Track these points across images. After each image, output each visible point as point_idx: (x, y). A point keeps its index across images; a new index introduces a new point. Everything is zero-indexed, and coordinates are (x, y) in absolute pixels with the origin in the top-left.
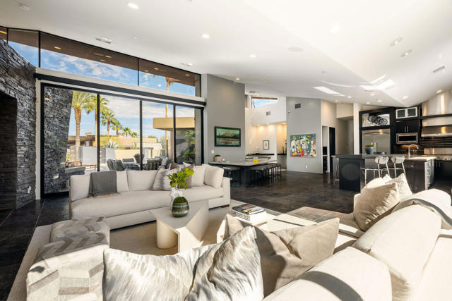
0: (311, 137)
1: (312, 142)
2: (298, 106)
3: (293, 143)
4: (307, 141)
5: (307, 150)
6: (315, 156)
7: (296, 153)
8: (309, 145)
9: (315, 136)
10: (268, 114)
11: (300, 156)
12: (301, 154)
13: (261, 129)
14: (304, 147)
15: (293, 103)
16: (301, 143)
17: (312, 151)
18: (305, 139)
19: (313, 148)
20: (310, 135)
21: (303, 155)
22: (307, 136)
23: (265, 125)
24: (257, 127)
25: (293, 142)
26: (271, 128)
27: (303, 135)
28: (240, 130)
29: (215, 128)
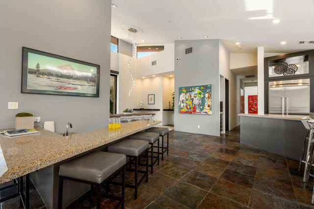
0: (206, 89)
1: (207, 95)
2: (189, 51)
3: (183, 97)
4: (200, 93)
5: (199, 105)
6: (211, 113)
7: (185, 110)
8: (203, 99)
9: (210, 88)
10: (154, 63)
11: (191, 113)
12: (192, 111)
13: (147, 82)
14: (196, 101)
15: (183, 48)
16: (192, 97)
17: (206, 107)
18: (197, 91)
19: (208, 102)
20: (204, 86)
21: (194, 111)
22: (200, 87)
23: (151, 77)
24: (142, 79)
25: (182, 95)
26: (157, 80)
27: (195, 87)
28: (98, 67)
29: (25, 51)
